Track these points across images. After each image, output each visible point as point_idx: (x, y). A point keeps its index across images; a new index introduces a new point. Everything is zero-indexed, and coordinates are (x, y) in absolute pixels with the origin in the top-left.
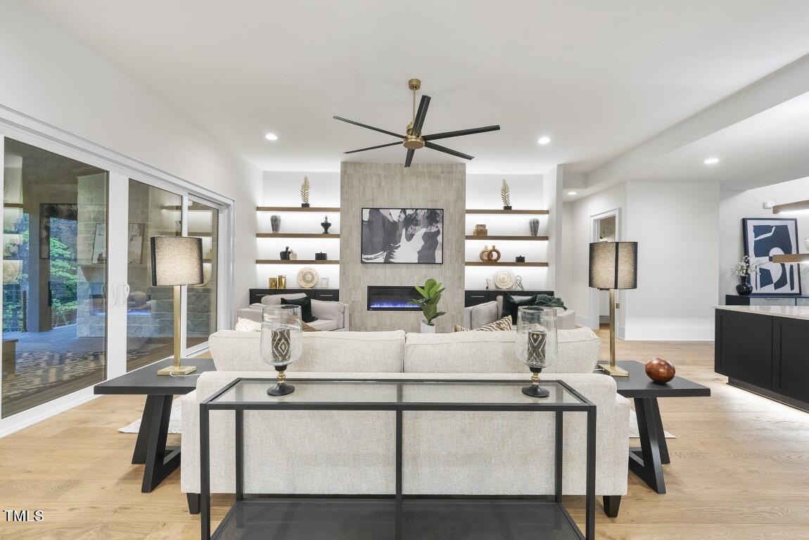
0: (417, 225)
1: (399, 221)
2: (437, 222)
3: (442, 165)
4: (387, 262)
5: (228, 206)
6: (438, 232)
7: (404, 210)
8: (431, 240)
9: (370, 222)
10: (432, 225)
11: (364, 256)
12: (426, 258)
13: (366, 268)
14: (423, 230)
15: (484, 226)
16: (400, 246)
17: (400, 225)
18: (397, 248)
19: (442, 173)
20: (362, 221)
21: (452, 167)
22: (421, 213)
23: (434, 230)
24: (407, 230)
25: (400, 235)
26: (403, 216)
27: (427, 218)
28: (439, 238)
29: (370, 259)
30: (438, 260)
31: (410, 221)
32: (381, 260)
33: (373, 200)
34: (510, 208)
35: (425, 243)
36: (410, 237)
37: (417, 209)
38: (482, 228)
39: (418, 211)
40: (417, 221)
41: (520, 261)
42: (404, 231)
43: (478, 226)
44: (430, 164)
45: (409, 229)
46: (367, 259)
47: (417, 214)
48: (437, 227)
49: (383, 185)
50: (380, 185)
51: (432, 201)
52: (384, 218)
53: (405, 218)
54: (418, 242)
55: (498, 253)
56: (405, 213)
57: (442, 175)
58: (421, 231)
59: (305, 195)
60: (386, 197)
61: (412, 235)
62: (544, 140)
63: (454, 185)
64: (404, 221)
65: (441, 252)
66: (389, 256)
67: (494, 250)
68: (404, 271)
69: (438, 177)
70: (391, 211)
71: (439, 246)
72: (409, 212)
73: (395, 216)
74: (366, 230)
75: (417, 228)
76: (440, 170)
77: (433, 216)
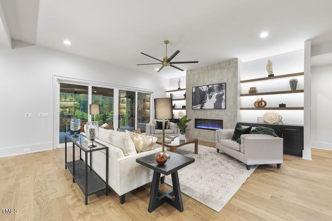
0: (213, 92)
1: (206, 91)
2: (223, 89)
3: (226, 62)
4: (201, 108)
5: (153, 92)
6: (223, 94)
7: (208, 86)
8: (219, 98)
9: (195, 92)
10: (220, 91)
11: (193, 106)
12: (217, 106)
13: (194, 111)
14: (216, 94)
15: (255, 88)
16: (206, 102)
17: (207, 92)
18: (205, 102)
19: (226, 65)
20: (193, 92)
21: (231, 62)
22: (215, 86)
23: (221, 93)
24: (209, 94)
25: (207, 97)
26: (208, 88)
27: (218, 88)
28: (224, 97)
29: (195, 107)
30: (223, 107)
31: (211, 90)
32: (199, 108)
33: (197, 83)
34: (273, 75)
35: (217, 99)
36: (210, 97)
37: (213, 85)
38: (253, 89)
39: (214, 85)
40: (213, 90)
41: (282, 106)
42: (208, 95)
43: (251, 88)
44: (220, 63)
45: (210, 94)
46: (194, 107)
47: (213, 87)
48: (223, 92)
49: (200, 76)
50: (199, 77)
51: (221, 79)
52: (200, 90)
53: (209, 89)
54: (214, 100)
55: (265, 102)
56: (208, 87)
57: (226, 67)
58: (215, 94)
59: (179, 85)
60: (202, 81)
61: (211, 97)
62: (264, 35)
63: (232, 70)
64: (208, 91)
65: (225, 103)
66: (202, 106)
67: (262, 101)
68: (208, 112)
69: (223, 68)
70: (203, 87)
71: (224, 101)
72: (210, 86)
73: (205, 89)
74: (194, 96)
75: (213, 93)
76: (224, 64)
77: (221, 86)
